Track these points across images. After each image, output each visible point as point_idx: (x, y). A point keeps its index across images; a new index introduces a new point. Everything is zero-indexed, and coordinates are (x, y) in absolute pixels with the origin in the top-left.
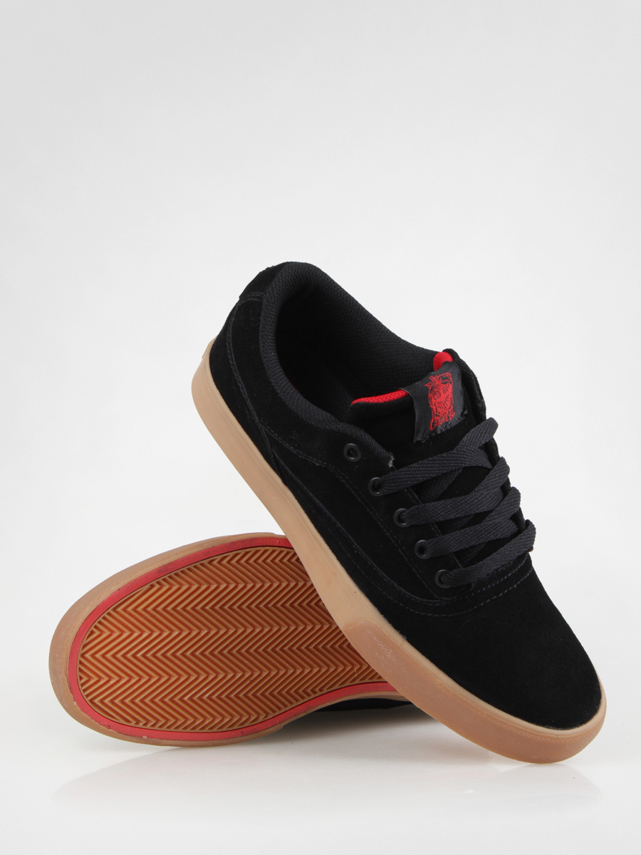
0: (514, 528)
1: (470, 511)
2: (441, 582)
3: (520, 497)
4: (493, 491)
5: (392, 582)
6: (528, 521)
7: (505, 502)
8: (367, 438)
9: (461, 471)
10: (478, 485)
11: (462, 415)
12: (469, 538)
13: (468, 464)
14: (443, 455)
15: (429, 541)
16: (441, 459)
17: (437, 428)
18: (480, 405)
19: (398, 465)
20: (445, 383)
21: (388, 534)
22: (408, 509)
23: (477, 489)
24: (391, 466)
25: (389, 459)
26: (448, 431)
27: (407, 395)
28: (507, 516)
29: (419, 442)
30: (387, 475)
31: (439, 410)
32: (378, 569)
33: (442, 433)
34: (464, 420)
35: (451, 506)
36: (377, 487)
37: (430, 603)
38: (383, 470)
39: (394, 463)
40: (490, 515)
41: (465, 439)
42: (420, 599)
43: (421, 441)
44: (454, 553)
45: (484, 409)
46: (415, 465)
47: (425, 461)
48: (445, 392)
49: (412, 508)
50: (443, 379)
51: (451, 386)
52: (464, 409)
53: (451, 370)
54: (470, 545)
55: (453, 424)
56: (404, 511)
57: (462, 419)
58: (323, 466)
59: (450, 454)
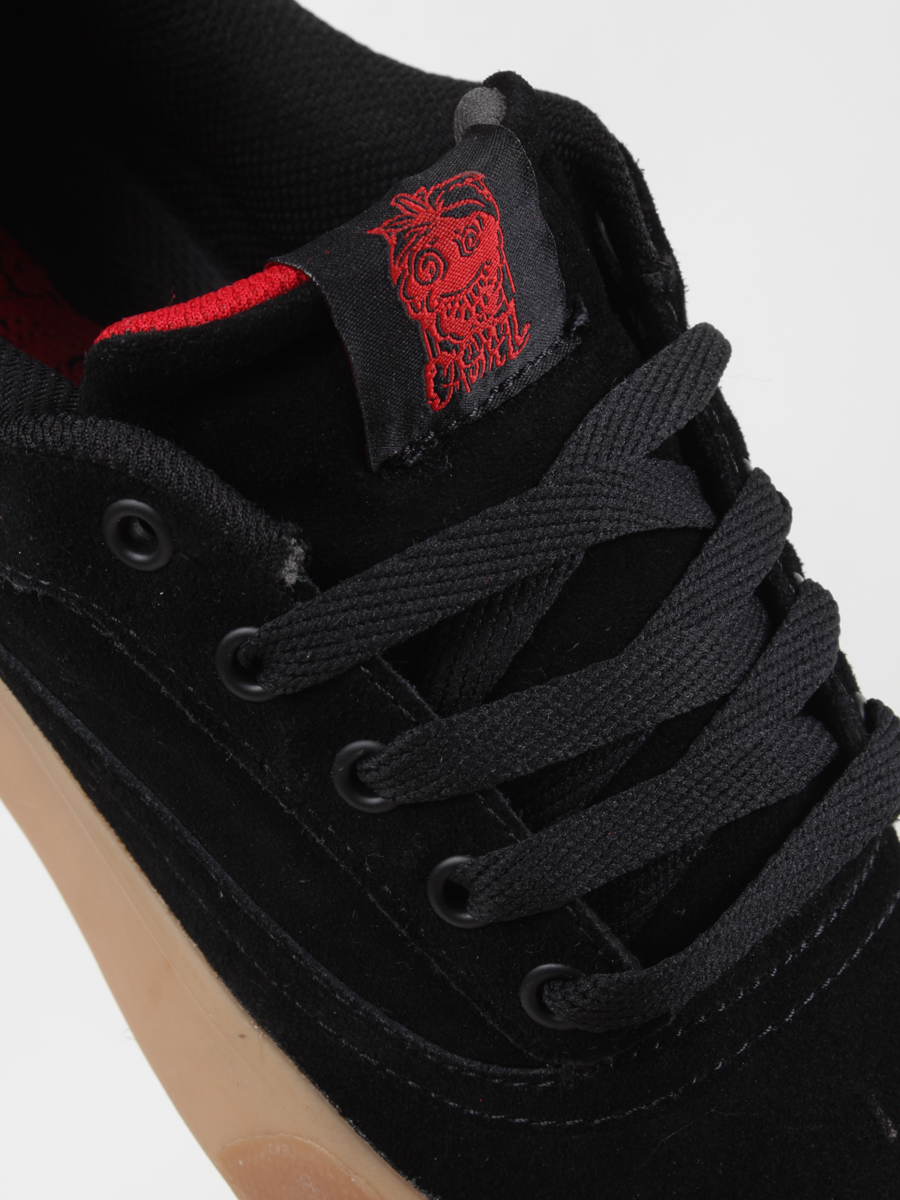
0: (820, 747)
1: (633, 717)
2: (542, 1009)
3: (834, 618)
4: (724, 620)
5: (366, 1006)
6: (874, 706)
7: (776, 653)
8: (181, 471)
9: (579, 558)
10: (657, 606)
11: (567, 327)
12: (643, 828)
13: (607, 531)
14: (503, 507)
15: (483, 860)
16: (499, 524)
17: (458, 396)
18: (656, 279)
19: (323, 572)
20: (464, 213)
21: (321, 841)
22: (386, 741)
23: (654, 624)
24: (291, 579)
25: (285, 552)
26: (511, 404)
27: (303, 283)
28: (789, 705)
29: (392, 464)
30: (282, 620)
31: (454, 323)
32: (309, 959)
33: (489, 415)
34: (578, 351)
35: (559, 712)
36: (251, 666)
37: (516, 1078)
38: (266, 602)
39: (309, 567)
40: (716, 721)
41: (585, 429)
42: (477, 1065)
43: (399, 458)
44: (587, 897)
45: (675, 291)
46: (394, 562)
47: (433, 543)
48: (467, 248)
49: (398, 743)
50: (449, 197)
51: (494, 225)
52: (572, 309)
53: (485, 159)
54: (649, 855)
55: (532, 375)
56: (368, 754)
57: (568, 347)
58: (40, 592)
59: (534, 499)
